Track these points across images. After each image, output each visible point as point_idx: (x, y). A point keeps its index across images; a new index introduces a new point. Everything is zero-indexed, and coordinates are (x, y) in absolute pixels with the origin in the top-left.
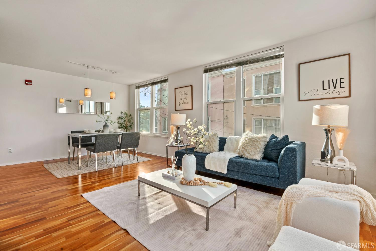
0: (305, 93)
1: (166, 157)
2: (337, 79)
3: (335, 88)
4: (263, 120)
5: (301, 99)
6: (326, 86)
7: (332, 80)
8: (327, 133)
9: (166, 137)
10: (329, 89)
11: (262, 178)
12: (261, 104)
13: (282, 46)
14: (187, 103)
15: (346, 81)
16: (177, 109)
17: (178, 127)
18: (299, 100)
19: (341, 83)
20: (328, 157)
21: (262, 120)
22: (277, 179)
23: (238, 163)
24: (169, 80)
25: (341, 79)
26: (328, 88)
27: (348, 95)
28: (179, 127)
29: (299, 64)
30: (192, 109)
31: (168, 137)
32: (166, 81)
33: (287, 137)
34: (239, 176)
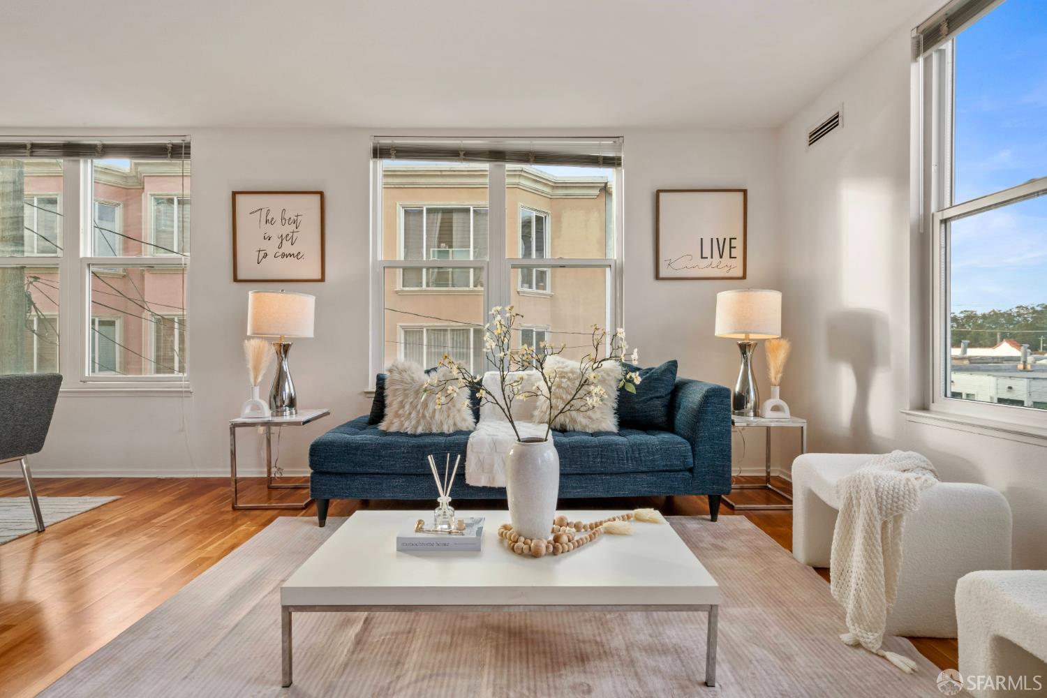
0: (668, 262)
1: (229, 476)
2: (725, 239)
3: (721, 257)
4: (427, 330)
5: (662, 274)
6: (707, 253)
7: (717, 239)
8: (744, 353)
9: (182, 392)
10: (712, 257)
11: (652, 479)
12: (422, 286)
13: (619, 137)
14: (297, 256)
15: (738, 243)
16: (240, 277)
17: (284, 345)
18: (657, 277)
19: (731, 247)
20: (750, 405)
21: (425, 330)
22: (687, 473)
23: (584, 447)
24: (193, 150)
25: (731, 239)
26: (709, 256)
27: (740, 274)
28: (289, 345)
29: (659, 192)
30: (322, 280)
31: (190, 389)
32: (178, 151)
33: (673, 365)
34: (586, 487)
